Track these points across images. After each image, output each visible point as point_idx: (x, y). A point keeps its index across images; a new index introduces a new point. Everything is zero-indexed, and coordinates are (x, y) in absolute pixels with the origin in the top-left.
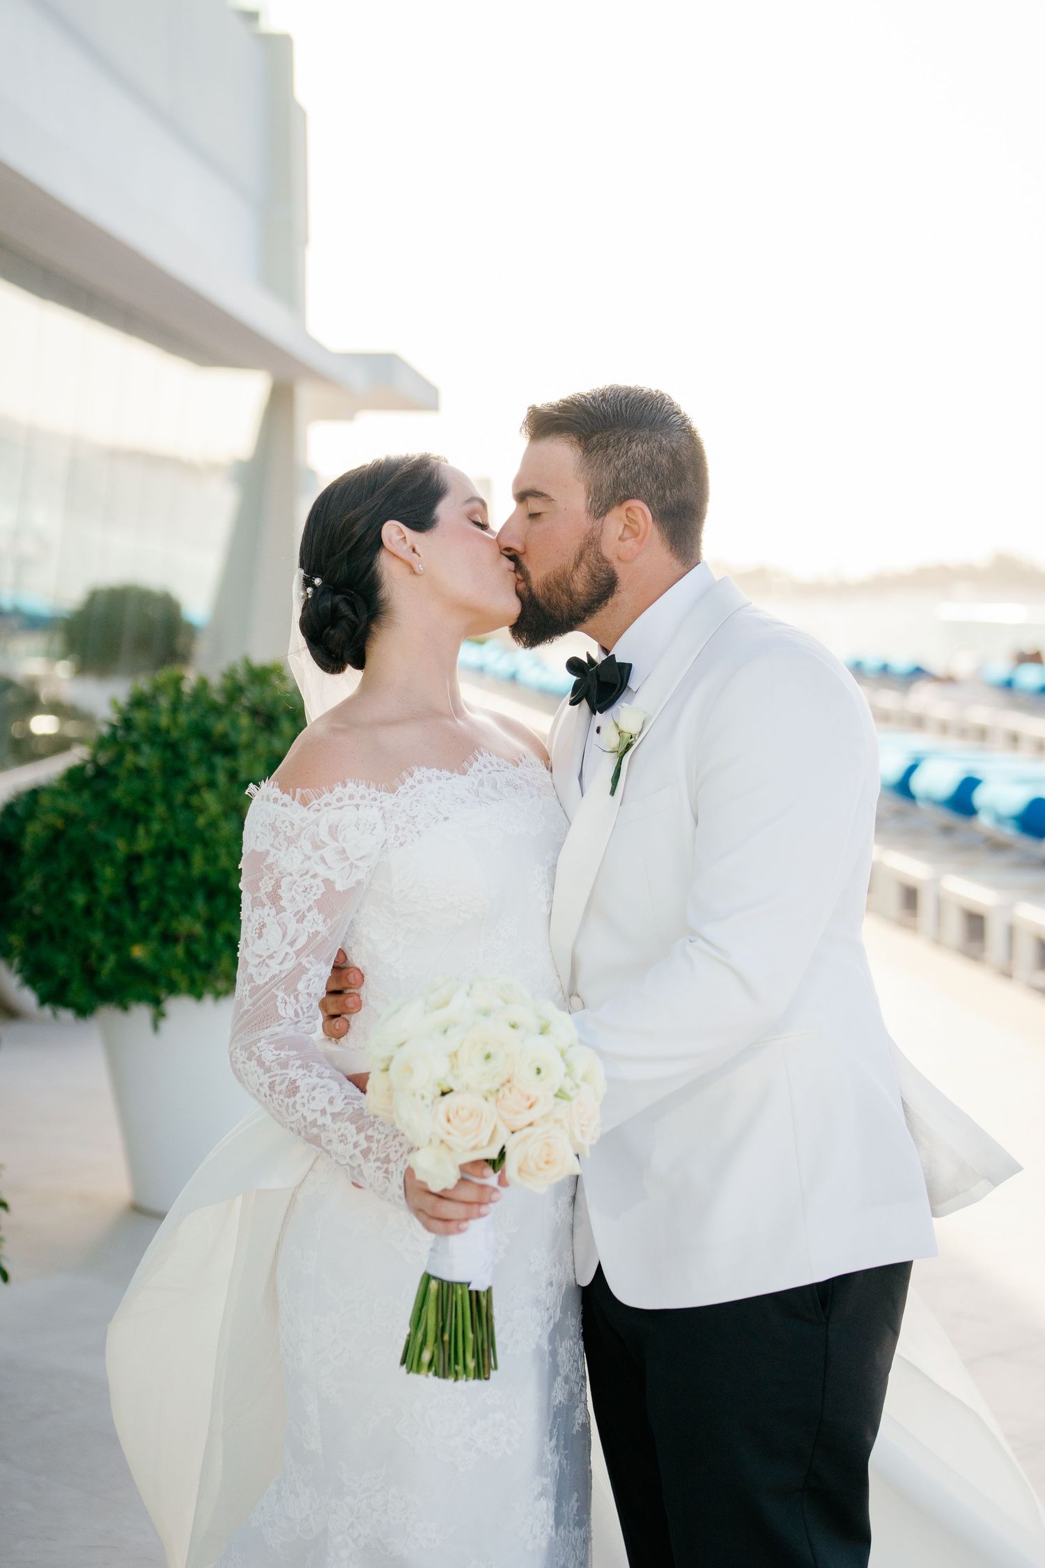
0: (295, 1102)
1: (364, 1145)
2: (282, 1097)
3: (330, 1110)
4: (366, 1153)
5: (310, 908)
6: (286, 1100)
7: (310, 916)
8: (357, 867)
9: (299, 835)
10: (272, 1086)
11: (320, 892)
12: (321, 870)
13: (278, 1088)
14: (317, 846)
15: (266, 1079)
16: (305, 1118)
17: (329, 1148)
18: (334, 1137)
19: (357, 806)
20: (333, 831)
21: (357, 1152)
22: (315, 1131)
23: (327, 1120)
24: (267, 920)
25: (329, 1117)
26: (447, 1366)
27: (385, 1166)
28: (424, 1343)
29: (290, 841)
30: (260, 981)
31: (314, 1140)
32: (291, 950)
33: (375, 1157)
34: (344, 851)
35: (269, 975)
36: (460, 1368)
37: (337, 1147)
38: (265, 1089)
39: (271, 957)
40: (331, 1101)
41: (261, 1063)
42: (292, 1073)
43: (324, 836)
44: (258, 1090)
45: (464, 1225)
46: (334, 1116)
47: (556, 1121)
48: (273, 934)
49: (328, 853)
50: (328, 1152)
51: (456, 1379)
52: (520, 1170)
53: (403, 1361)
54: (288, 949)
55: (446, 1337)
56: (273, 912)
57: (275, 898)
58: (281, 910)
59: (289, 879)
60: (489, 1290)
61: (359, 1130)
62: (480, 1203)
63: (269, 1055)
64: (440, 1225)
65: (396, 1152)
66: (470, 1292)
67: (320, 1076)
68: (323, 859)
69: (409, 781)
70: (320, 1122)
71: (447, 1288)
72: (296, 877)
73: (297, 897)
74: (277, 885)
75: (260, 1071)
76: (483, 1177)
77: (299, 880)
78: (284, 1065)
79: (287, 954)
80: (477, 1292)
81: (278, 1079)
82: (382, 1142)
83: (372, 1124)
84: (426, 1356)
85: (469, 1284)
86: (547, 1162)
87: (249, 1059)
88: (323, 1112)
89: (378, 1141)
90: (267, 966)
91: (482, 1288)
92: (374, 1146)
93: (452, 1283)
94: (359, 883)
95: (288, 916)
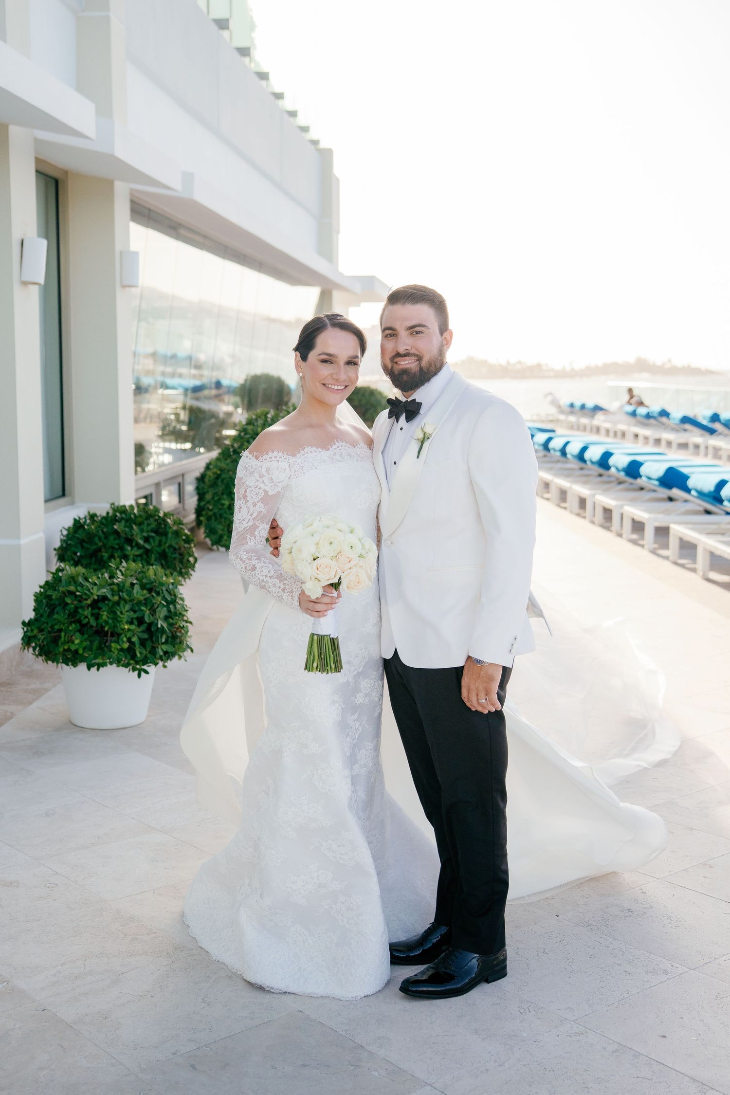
0: (255, 573)
1: (283, 587)
2: (250, 572)
3: (269, 575)
4: (283, 590)
5: (258, 501)
6: (252, 573)
7: (258, 504)
8: (277, 486)
9: (254, 471)
10: (246, 568)
11: (262, 495)
12: (262, 486)
13: (248, 569)
14: (261, 476)
15: (243, 565)
16: (259, 579)
17: (269, 590)
18: (271, 585)
19: (278, 461)
20: (268, 470)
21: (280, 590)
22: (263, 583)
23: (268, 579)
24: (243, 505)
25: (268, 577)
26: (323, 667)
27: (292, 594)
28: (314, 659)
29: (251, 473)
30: (240, 530)
31: (263, 587)
32: (251, 518)
33: (287, 591)
34: (272, 479)
35: (243, 528)
36: (329, 668)
37: (273, 589)
38: (244, 570)
39: (244, 520)
40: (269, 572)
41: (241, 560)
42: (253, 562)
43: (264, 472)
44: (241, 571)
45: (325, 613)
46: (270, 577)
47: (360, 567)
48: (244, 511)
49: (265, 479)
50: (269, 592)
51: (327, 673)
52: (347, 587)
53: (306, 668)
54: (250, 517)
55: (323, 657)
56: (244, 502)
57: (245, 496)
58: (247, 501)
59: (250, 489)
60: (338, 637)
61: (280, 582)
62: (332, 604)
63: (244, 556)
64: (316, 614)
65: (295, 588)
66: (330, 638)
67: (264, 562)
68: (263, 482)
69: (302, 452)
70: (265, 580)
71: (321, 637)
72: (253, 488)
73: (254, 497)
74: (246, 491)
75: (241, 562)
76: (332, 593)
77: (254, 489)
78: (250, 559)
79: (250, 519)
80: (333, 638)
81: (248, 565)
82: (290, 585)
83: (286, 579)
84: (315, 665)
85: (330, 635)
86: (358, 583)
87: (237, 559)
88: (266, 576)
89: (288, 585)
90: (242, 524)
91: (335, 637)
92: (287, 587)
93: (323, 635)
94: (279, 492)
95: (250, 504)
